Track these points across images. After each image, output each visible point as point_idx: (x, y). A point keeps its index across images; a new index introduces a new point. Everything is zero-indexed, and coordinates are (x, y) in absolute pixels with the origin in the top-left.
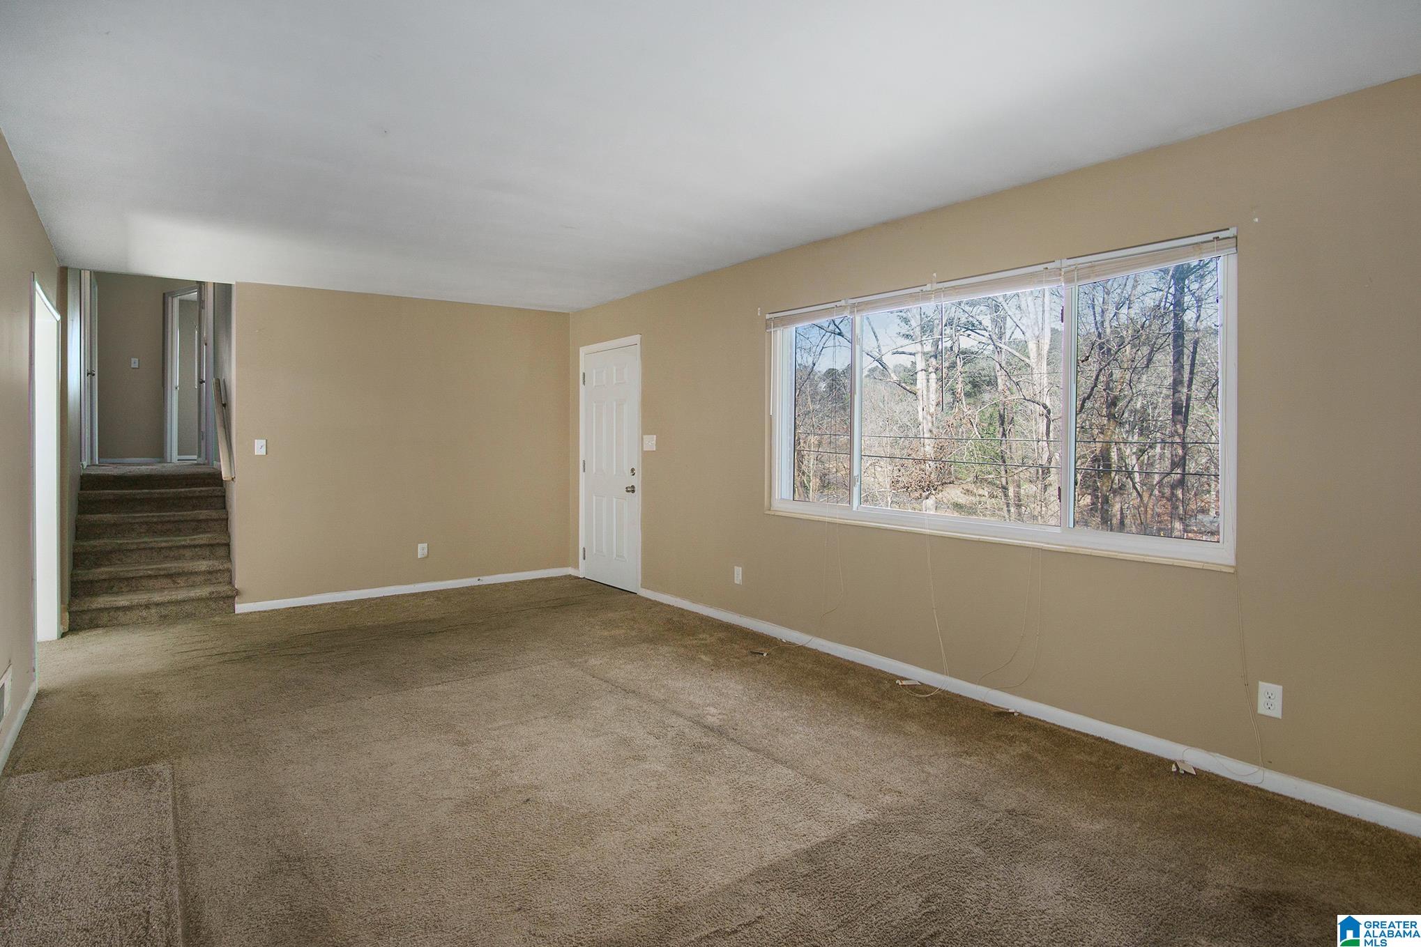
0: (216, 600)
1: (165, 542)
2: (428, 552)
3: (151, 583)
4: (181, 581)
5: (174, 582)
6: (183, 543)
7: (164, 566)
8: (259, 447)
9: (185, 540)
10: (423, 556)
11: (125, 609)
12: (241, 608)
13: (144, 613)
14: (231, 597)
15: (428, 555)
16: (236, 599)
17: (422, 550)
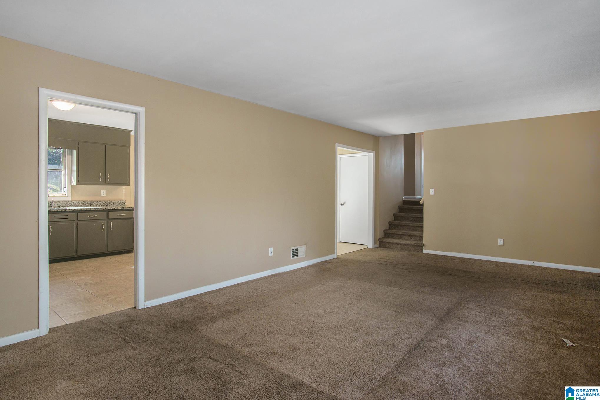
0: (417, 246)
1: (412, 224)
2: (504, 244)
3: (404, 237)
4: (412, 238)
5: (411, 238)
6: (417, 225)
7: (407, 232)
8: (432, 191)
9: (418, 224)
10: (501, 245)
11: (393, 243)
12: (425, 251)
13: (397, 246)
14: (422, 246)
15: (504, 245)
16: (424, 247)
17: (500, 242)
